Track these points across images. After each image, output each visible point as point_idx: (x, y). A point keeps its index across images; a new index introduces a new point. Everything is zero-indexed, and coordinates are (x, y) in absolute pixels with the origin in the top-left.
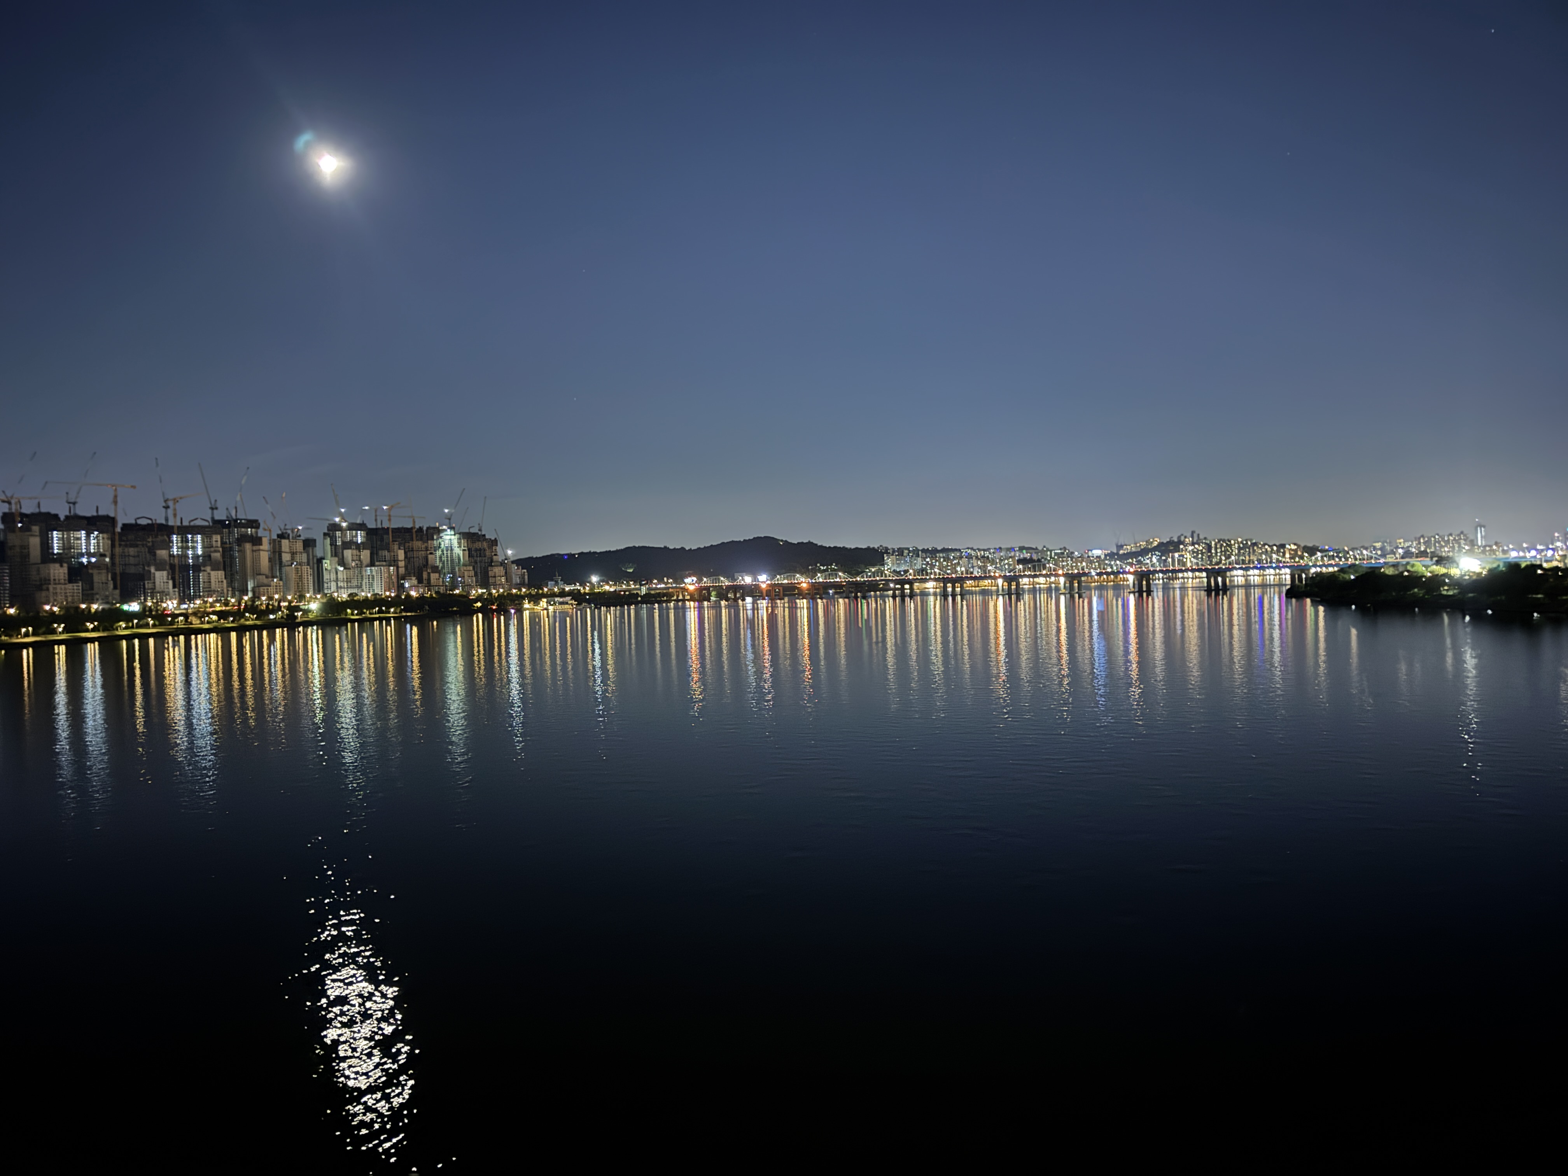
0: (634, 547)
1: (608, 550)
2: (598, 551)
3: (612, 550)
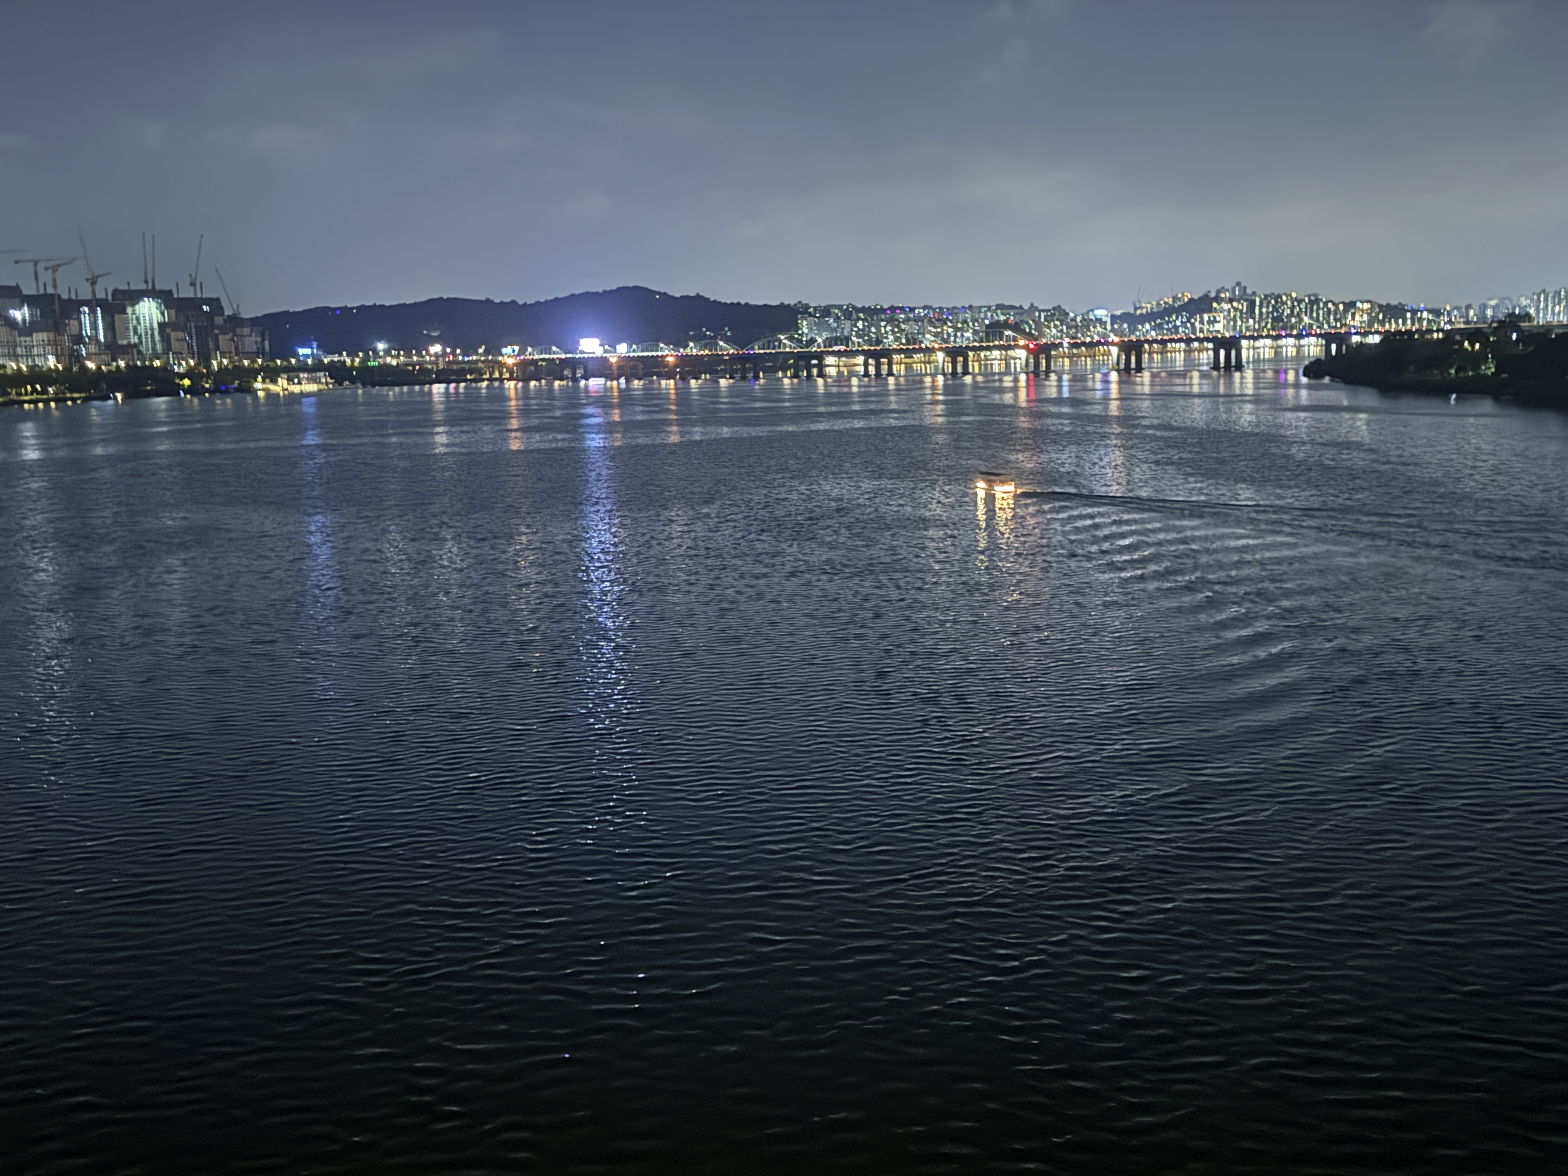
0: (441, 298)
1: (402, 302)
2: (387, 304)
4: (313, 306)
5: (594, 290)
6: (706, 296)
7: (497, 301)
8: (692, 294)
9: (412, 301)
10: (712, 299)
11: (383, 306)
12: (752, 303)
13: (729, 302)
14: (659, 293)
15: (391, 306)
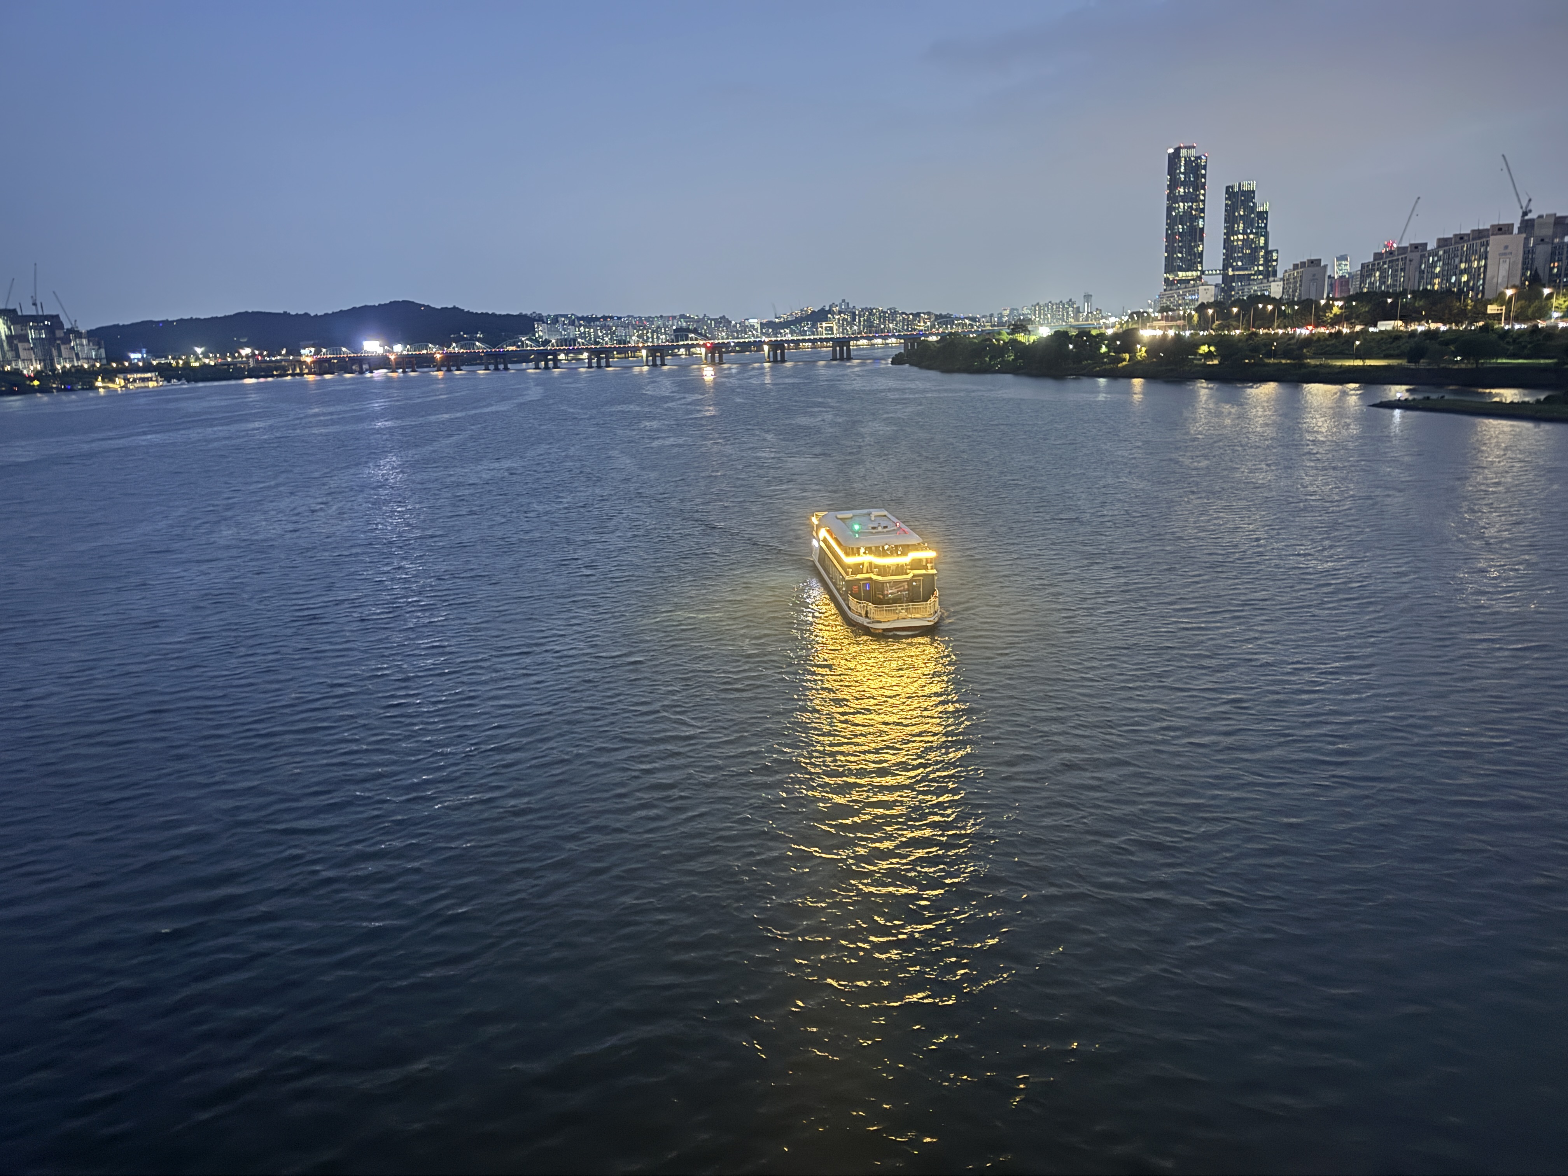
0: (247, 312)
1: (214, 316)
2: (202, 317)
3: (219, 316)
4: (139, 320)
5: (372, 304)
6: (461, 307)
7: (293, 313)
8: (450, 306)
9: (222, 315)
10: (466, 310)
11: (198, 319)
12: (498, 313)
13: (479, 312)
14: (423, 306)
15: (205, 319)
